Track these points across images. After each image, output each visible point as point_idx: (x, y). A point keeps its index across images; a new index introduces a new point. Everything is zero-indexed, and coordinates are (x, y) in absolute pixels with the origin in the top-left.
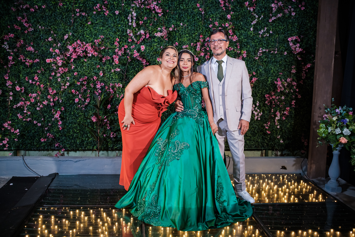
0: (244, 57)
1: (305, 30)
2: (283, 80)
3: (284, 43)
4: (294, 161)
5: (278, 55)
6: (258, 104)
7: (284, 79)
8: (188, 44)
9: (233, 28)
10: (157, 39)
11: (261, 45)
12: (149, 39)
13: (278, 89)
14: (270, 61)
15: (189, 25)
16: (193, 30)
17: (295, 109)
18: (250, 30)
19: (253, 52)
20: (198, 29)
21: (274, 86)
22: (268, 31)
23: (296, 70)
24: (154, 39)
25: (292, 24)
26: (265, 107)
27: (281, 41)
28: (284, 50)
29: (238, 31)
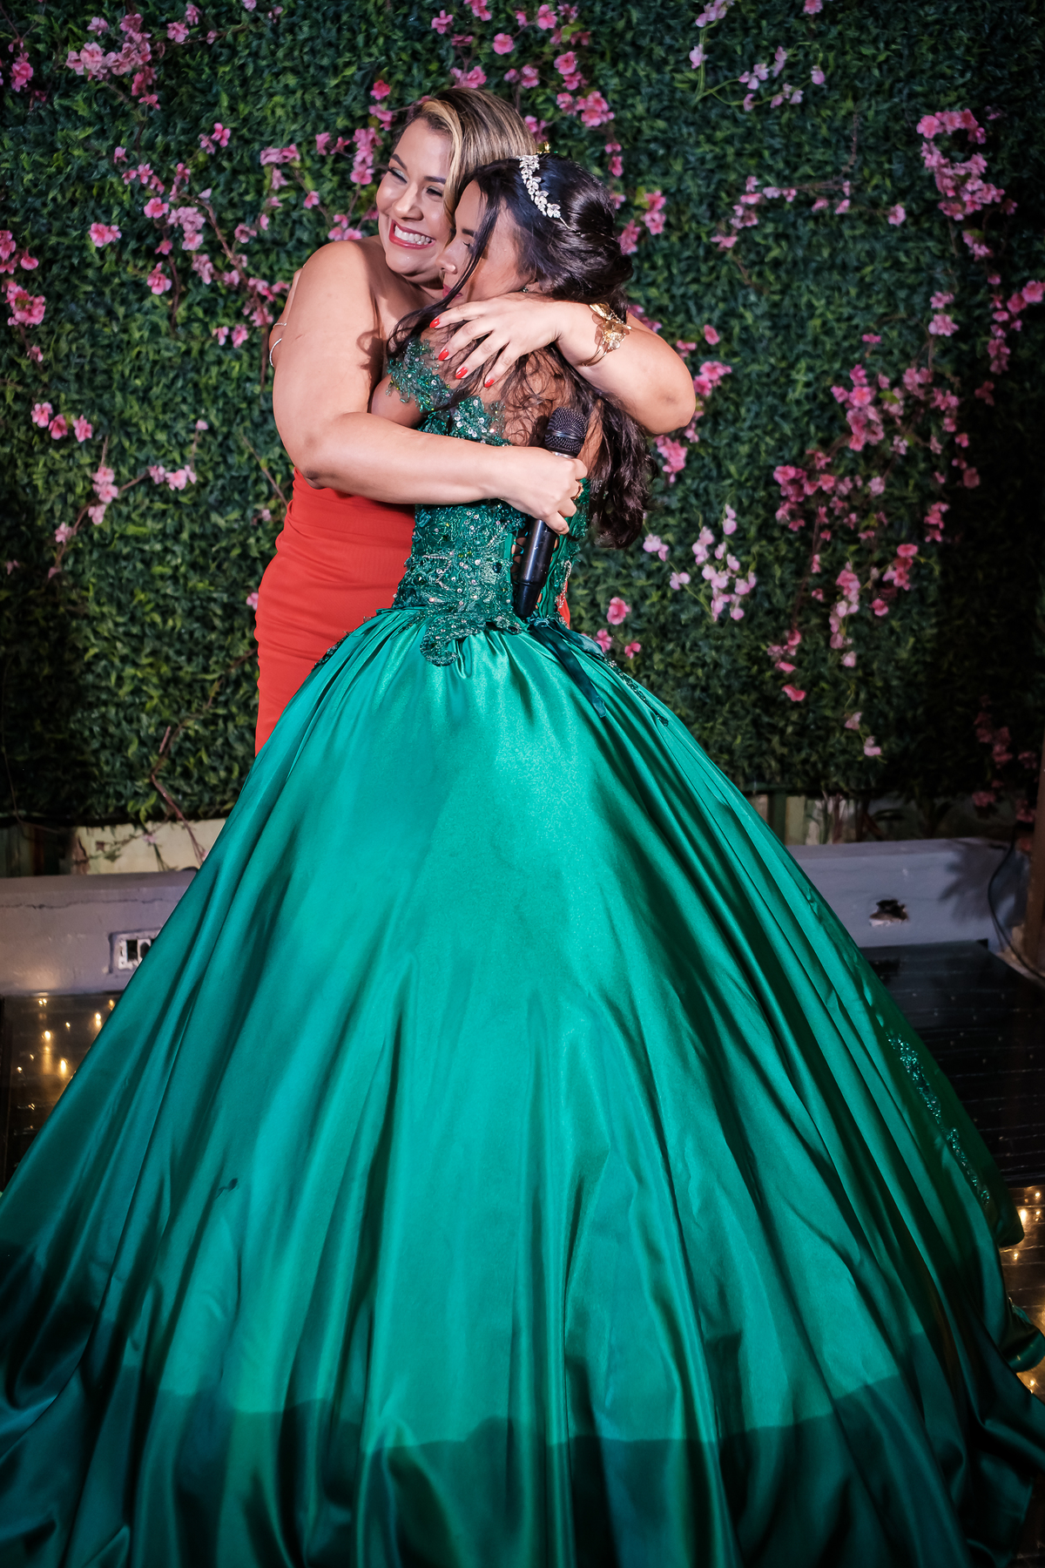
0: (654, 232)
1: (1011, 74)
2: (885, 381)
3: (886, 152)
4: (952, 868)
5: (853, 228)
6: (729, 526)
7: (885, 373)
8: (298, 139)
9: (585, 42)
10: (88, 101)
11: (752, 162)
12: (37, 99)
13: (849, 433)
14: (806, 261)
15: (299, 12)
16: (330, 44)
17: (944, 552)
18: (688, 61)
19: (701, 202)
20: (360, 39)
21: (828, 414)
22: (796, 73)
23: (955, 321)
24: (65, 95)
25: (940, 32)
26: (771, 540)
27: (871, 141)
28: (885, 198)
29: (614, 64)
